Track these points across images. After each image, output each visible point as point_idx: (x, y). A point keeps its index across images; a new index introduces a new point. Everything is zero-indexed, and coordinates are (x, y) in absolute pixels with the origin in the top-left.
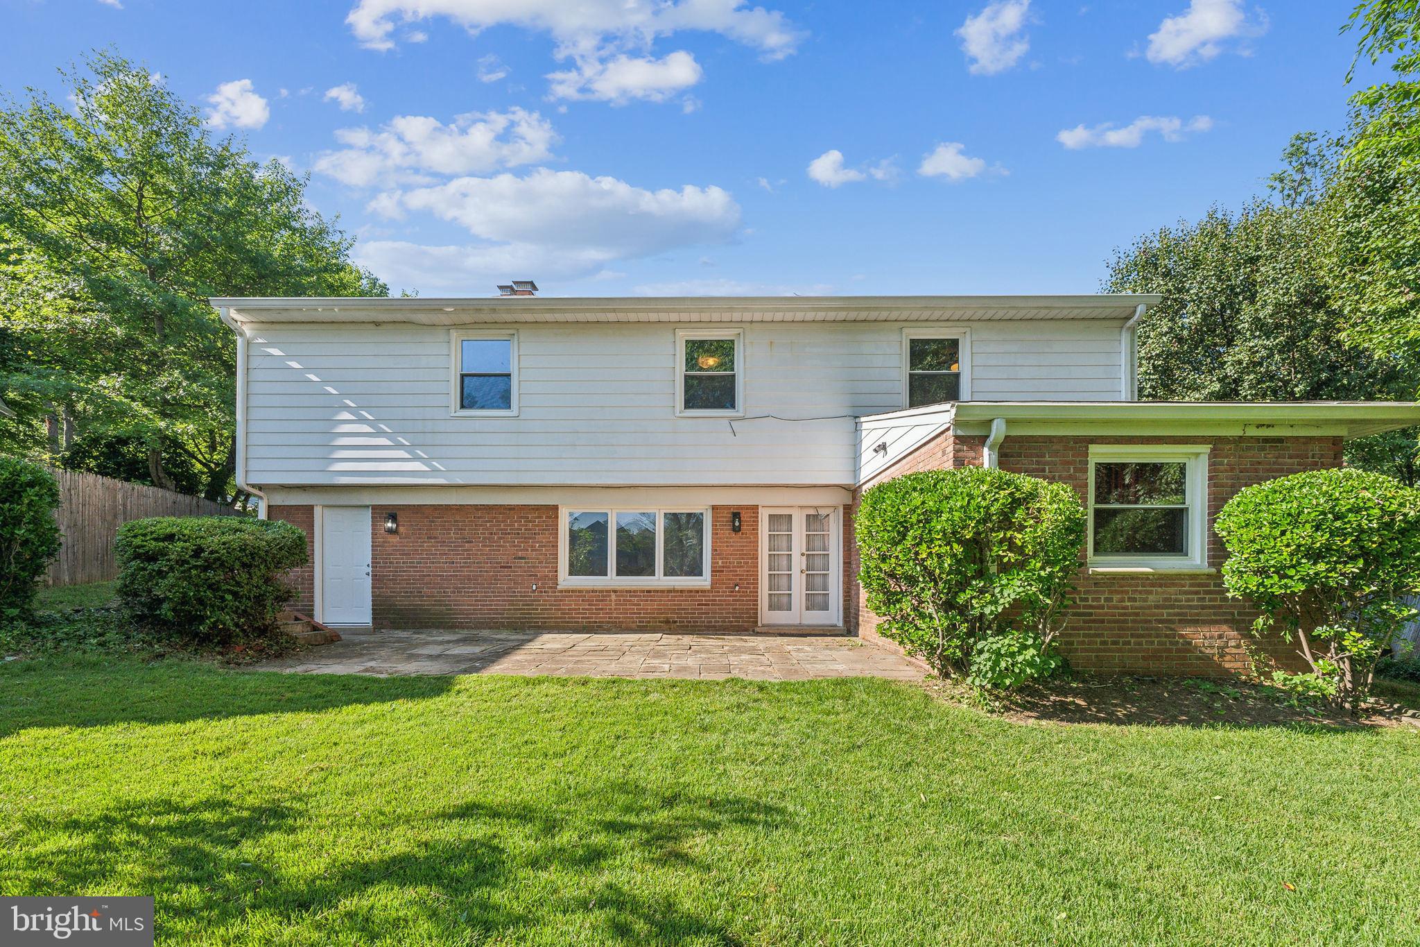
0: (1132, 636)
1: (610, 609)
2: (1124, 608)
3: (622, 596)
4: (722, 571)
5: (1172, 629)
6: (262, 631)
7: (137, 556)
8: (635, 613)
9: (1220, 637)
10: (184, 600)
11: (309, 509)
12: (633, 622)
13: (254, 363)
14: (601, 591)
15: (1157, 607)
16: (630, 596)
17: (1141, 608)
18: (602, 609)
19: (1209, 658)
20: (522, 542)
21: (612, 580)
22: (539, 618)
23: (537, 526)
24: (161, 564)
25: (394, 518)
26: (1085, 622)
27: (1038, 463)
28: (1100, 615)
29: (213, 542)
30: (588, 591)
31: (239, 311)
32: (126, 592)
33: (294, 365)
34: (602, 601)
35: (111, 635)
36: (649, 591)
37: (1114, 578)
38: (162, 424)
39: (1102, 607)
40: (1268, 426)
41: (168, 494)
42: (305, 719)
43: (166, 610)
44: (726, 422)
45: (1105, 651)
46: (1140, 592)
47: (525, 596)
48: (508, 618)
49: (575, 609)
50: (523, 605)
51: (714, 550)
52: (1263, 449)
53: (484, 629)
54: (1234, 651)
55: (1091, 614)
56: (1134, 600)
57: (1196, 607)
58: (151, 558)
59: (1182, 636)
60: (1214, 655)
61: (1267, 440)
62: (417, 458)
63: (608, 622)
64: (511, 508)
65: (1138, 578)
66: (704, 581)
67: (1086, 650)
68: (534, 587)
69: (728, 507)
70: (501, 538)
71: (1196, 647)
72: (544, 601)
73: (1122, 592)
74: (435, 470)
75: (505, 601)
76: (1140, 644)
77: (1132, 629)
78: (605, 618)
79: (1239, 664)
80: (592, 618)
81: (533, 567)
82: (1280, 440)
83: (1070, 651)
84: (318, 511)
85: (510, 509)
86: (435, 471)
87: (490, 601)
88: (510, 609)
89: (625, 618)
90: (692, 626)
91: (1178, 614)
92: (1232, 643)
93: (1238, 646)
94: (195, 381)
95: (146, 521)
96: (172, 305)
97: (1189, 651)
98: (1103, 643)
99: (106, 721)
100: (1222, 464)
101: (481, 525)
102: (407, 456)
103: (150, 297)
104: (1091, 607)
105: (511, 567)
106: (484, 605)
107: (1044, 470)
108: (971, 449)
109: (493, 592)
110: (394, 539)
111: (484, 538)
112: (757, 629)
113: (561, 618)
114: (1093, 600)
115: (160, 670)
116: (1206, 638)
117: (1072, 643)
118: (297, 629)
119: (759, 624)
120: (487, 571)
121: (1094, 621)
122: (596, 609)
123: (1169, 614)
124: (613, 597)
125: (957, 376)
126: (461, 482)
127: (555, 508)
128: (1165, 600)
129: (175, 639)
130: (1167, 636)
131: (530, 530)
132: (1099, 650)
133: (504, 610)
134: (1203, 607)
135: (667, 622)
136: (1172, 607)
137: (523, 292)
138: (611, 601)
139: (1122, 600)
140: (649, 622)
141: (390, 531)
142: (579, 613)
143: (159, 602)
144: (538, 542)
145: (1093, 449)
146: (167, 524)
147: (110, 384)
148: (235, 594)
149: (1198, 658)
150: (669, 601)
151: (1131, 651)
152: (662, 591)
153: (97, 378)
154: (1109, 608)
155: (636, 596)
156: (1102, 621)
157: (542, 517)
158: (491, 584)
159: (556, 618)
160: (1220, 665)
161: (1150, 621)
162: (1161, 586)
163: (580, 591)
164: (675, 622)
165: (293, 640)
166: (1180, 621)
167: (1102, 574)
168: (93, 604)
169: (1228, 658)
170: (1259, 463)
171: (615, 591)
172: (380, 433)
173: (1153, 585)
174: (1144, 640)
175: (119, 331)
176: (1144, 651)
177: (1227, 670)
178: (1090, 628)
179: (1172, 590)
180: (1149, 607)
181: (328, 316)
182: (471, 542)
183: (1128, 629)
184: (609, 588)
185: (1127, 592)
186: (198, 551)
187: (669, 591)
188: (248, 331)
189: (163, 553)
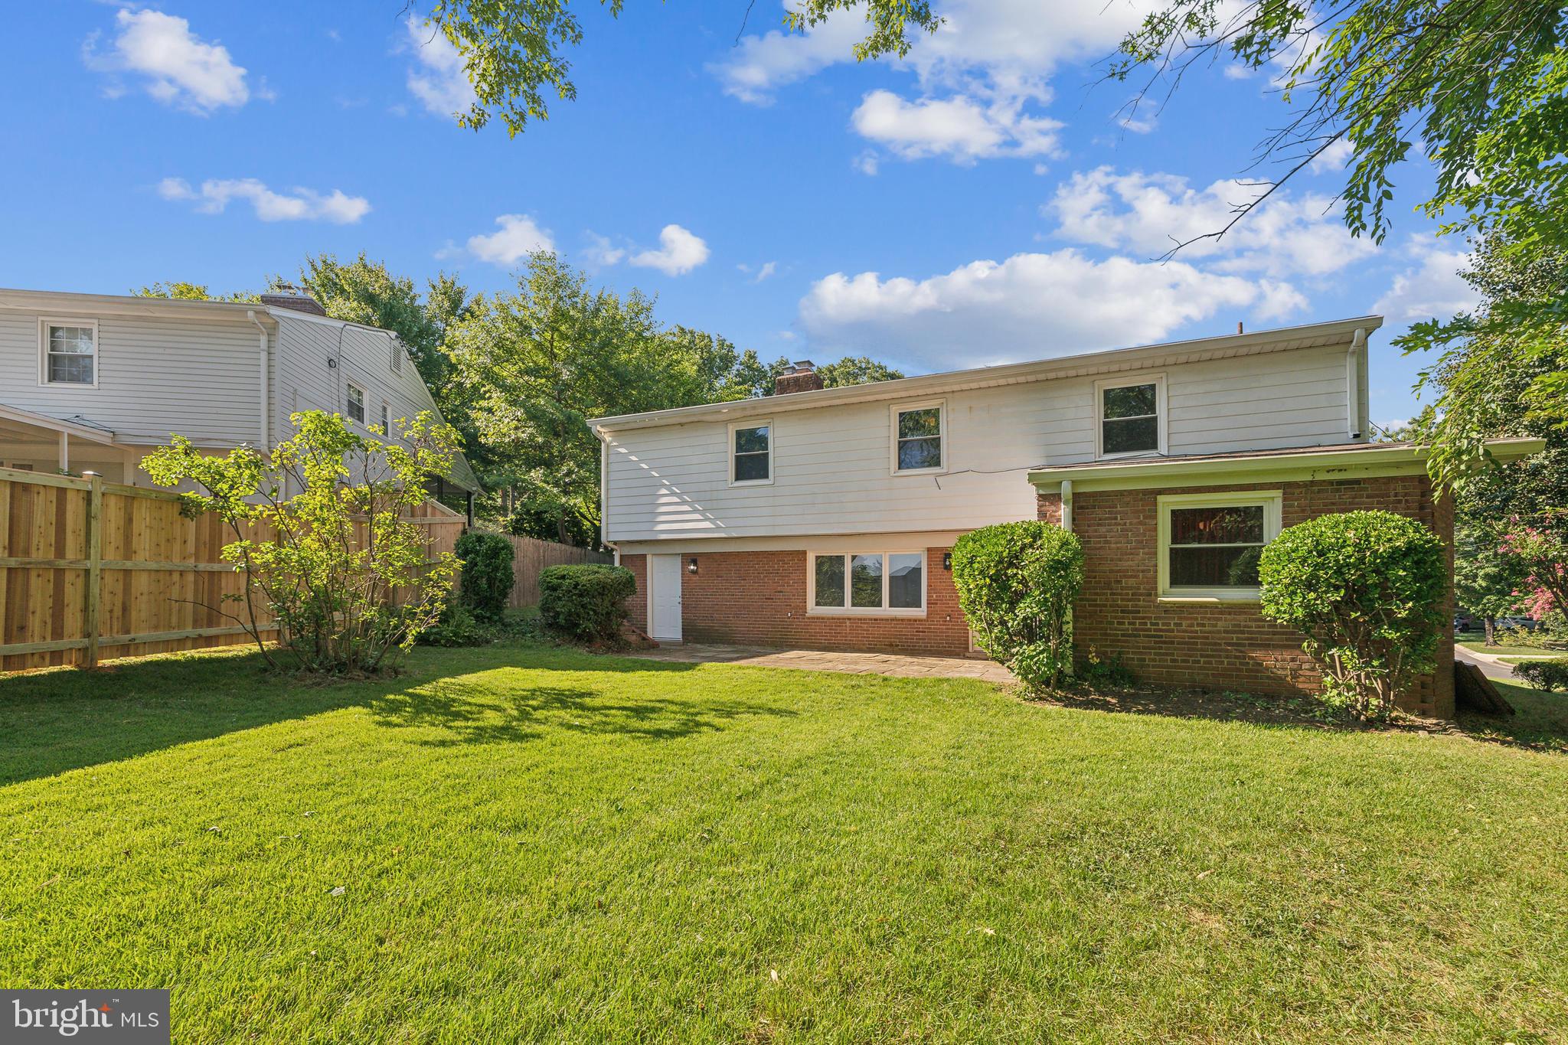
0: (1202, 656)
1: (844, 633)
2: (1192, 632)
3: (855, 623)
4: (937, 604)
5: (1241, 652)
6: (612, 636)
7: (548, 588)
8: (865, 637)
9: (1293, 660)
10: (570, 614)
11: (644, 556)
12: (863, 645)
13: (612, 458)
14: (839, 619)
15: (1226, 632)
17: (1210, 632)
18: (839, 633)
19: (1282, 679)
20: (780, 580)
21: (848, 609)
22: (793, 639)
23: (791, 566)
24: (559, 593)
25: (695, 562)
26: (1155, 642)
27: (1110, 513)
28: (1170, 637)
29: (584, 579)
30: (828, 619)
31: (602, 426)
32: (545, 609)
33: (634, 458)
34: (839, 626)
35: (537, 633)
37: (1182, 607)
38: (564, 500)
39: (1173, 631)
40: (1340, 470)
41: (567, 547)
42: (618, 675)
43: (561, 620)
44: (932, 478)
45: (1175, 667)
46: (1209, 619)
47: (783, 621)
48: (771, 638)
49: (819, 632)
50: (781, 628)
51: (929, 586)
52: (1338, 490)
53: (755, 645)
54: (1308, 673)
55: (1162, 636)
56: (1203, 625)
57: (1268, 633)
58: (554, 589)
59: (1252, 658)
60: (1287, 676)
61: (1340, 483)
62: (707, 519)
63: (844, 644)
64: (773, 553)
65: (1206, 607)
66: (921, 612)
67: (1159, 667)
68: (790, 614)
69: (942, 549)
70: (766, 577)
71: (1267, 668)
72: (797, 625)
73: (1191, 618)
74: (719, 527)
75: (769, 625)
76: (1210, 663)
77: (1202, 650)
78: (842, 640)
79: (1314, 686)
80: (831, 640)
81: (788, 599)
82: (1357, 482)
83: (1142, 666)
84: (649, 558)
85: (771, 554)
87: (758, 624)
88: (772, 631)
89: (857, 641)
90: (912, 649)
91: (1248, 639)
92: (1306, 666)
93: (1313, 669)
94: (582, 468)
95: (553, 567)
96: (569, 418)
97: (1257, 671)
98: (1173, 661)
99: (535, 668)
100: (1292, 506)
101: (753, 567)
102: (702, 518)
103: (558, 415)
104: (1161, 630)
105: (773, 599)
106: (754, 627)
107: (1116, 518)
108: (1052, 504)
109: (760, 618)
110: (695, 578)
111: (754, 576)
112: (967, 654)
113: (809, 639)
114: (1163, 624)
115: (558, 651)
116: (1277, 660)
117: (1144, 660)
118: (633, 638)
119: (970, 650)
120: (756, 602)
121: (1165, 642)
122: (835, 633)
123: (1238, 638)
124: (848, 623)
125: (1155, 419)
126: (735, 535)
127: (805, 553)
128: (1235, 626)
129: (566, 637)
130: (1236, 657)
131: (786, 570)
132: (1168, 667)
133: (768, 631)
134: (1274, 633)
135: (891, 645)
136: (1243, 632)
137: (801, 371)
138: (846, 626)
139: (1192, 625)
140: (876, 645)
141: (693, 572)
142: (820, 636)
143: (558, 614)
144: (791, 579)
145: (1161, 499)
146: (563, 569)
147: (536, 475)
148: (594, 611)
149: (1268, 677)
150: (892, 627)
151: (1201, 668)
152: (887, 620)
153: (530, 471)
154: (1178, 631)
155: (866, 623)
156: (1172, 643)
157: (794, 560)
158: (759, 611)
159: (805, 639)
160: (1294, 686)
161: (1220, 644)
162: (1230, 614)
163: (822, 618)
164: (897, 645)
165: (628, 644)
166: (1250, 645)
167: (1169, 603)
168: (529, 617)
169: (1301, 679)
170: (1333, 504)
171: (849, 619)
172: (684, 502)
173: (1221, 613)
174: (1213, 660)
175: (540, 440)
176: (1213, 669)
177: (1300, 690)
178: (1161, 648)
179: (1243, 617)
180: (1219, 632)
181: (651, 424)
182: (746, 580)
183: (1197, 650)
184: (845, 616)
185: (1197, 619)
186: (577, 585)
187: (892, 620)
188: (608, 439)
189: (559, 586)
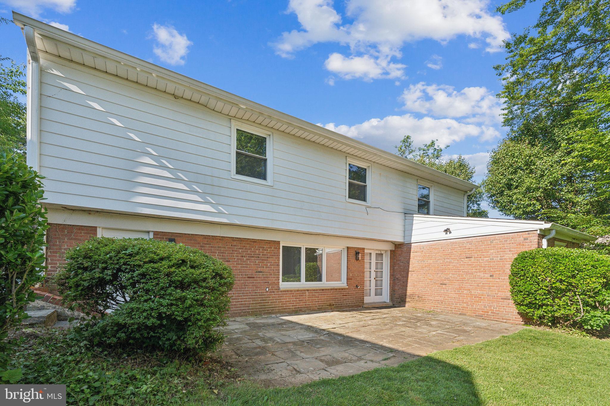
1: (306, 300)
3: (311, 293)
4: (352, 279)
8: (316, 302)
11: (93, 230)
12: (316, 307)
14: (301, 291)
16: (315, 293)
18: (301, 300)
20: (260, 262)
21: (303, 284)
22: (269, 308)
23: (269, 253)
30: (295, 291)
33: (97, 106)
34: (302, 296)
36: (323, 290)
44: (364, 208)
47: (262, 295)
48: (252, 309)
49: (288, 301)
50: (261, 300)
51: (349, 269)
53: (237, 317)
62: (207, 203)
63: (304, 307)
66: (344, 284)
68: (267, 289)
69: (354, 248)
70: (248, 259)
72: (272, 297)
75: (250, 298)
78: (303, 305)
80: (297, 305)
81: (267, 277)
85: (254, 242)
86: (221, 213)
87: (242, 299)
88: (253, 304)
89: (312, 304)
90: (340, 307)
101: (236, 251)
102: (200, 200)
105: (254, 277)
106: (237, 302)
109: (243, 293)
111: (238, 259)
112: (364, 306)
113: (282, 307)
119: (364, 304)
120: (239, 280)
122: (299, 301)
125: (429, 202)
127: (279, 242)
131: (265, 255)
133: (250, 304)
135: (330, 305)
138: (306, 295)
140: (323, 306)
142: (291, 303)
144: (269, 263)
150: (331, 294)
152: (328, 290)
155: (317, 293)
157: (271, 248)
158: (242, 288)
159: (278, 307)
163: (291, 291)
164: (333, 305)
171: (308, 290)
182: (229, 261)
184: (305, 289)
187: (331, 289)
